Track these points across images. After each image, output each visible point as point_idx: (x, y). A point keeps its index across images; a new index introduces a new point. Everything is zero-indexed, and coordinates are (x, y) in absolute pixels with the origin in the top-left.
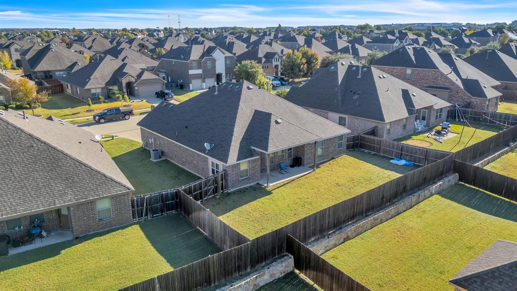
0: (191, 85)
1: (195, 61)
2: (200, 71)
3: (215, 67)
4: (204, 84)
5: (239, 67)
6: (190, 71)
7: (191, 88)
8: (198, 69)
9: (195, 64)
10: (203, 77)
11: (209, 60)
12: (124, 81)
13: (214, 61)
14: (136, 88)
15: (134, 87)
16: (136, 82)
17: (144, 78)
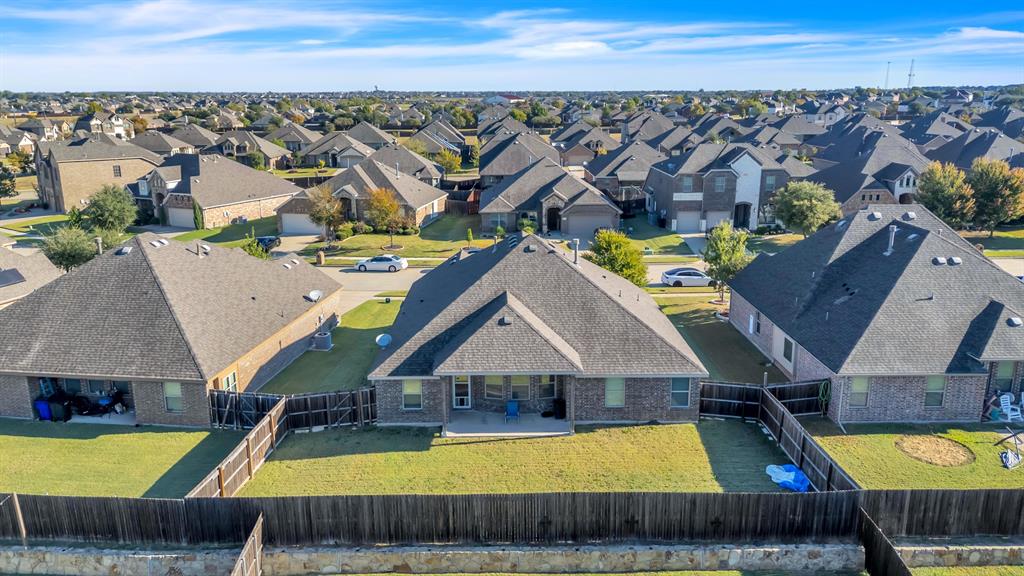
0: (674, 222)
1: (689, 175)
2: (698, 197)
3: (734, 190)
4: (704, 222)
5: (782, 195)
6: (675, 195)
7: (674, 228)
8: (695, 191)
9: (688, 182)
10: (702, 209)
11: (720, 175)
12: (547, 204)
13: (733, 179)
14: (565, 219)
15: (560, 217)
16: (565, 207)
17: (579, 202)
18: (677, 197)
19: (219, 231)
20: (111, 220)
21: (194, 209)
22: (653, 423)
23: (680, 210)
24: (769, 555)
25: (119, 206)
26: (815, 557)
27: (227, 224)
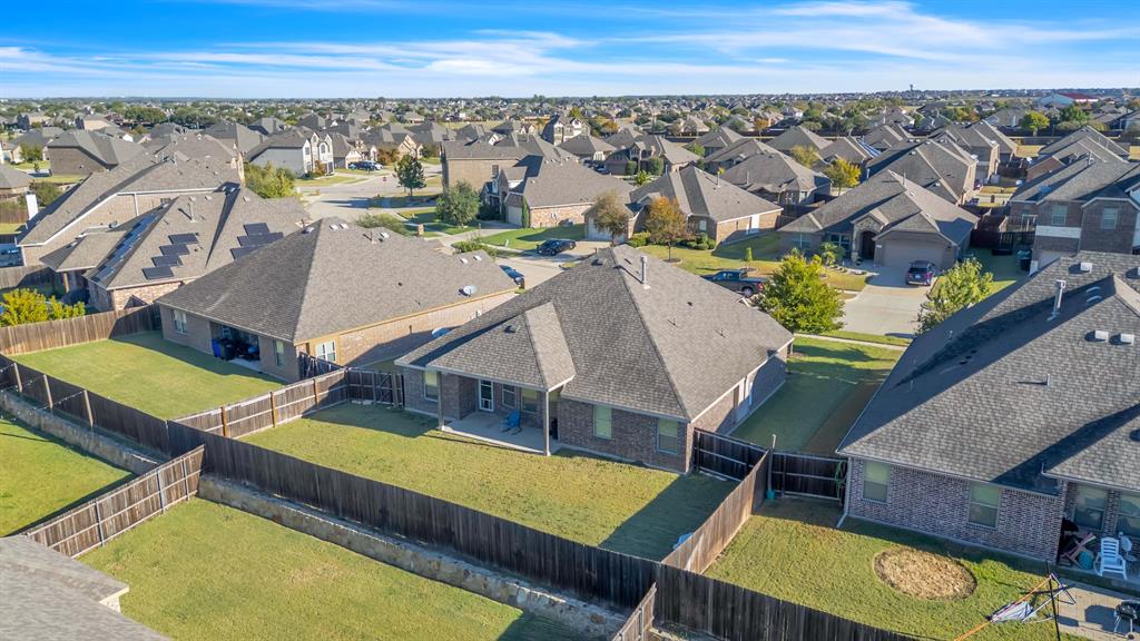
2: (1074, 233)
3: (1132, 227)
6: (1040, 227)
8: (1069, 224)
11: (1112, 205)
12: (859, 227)
13: (1131, 212)
14: (879, 246)
15: (875, 243)
16: (882, 232)
17: (900, 227)
18: (1041, 231)
19: (542, 230)
20: (455, 212)
21: (523, 208)
22: (640, 464)
23: (1044, 248)
24: (553, 604)
25: (464, 200)
26: (598, 622)
27: (554, 225)
